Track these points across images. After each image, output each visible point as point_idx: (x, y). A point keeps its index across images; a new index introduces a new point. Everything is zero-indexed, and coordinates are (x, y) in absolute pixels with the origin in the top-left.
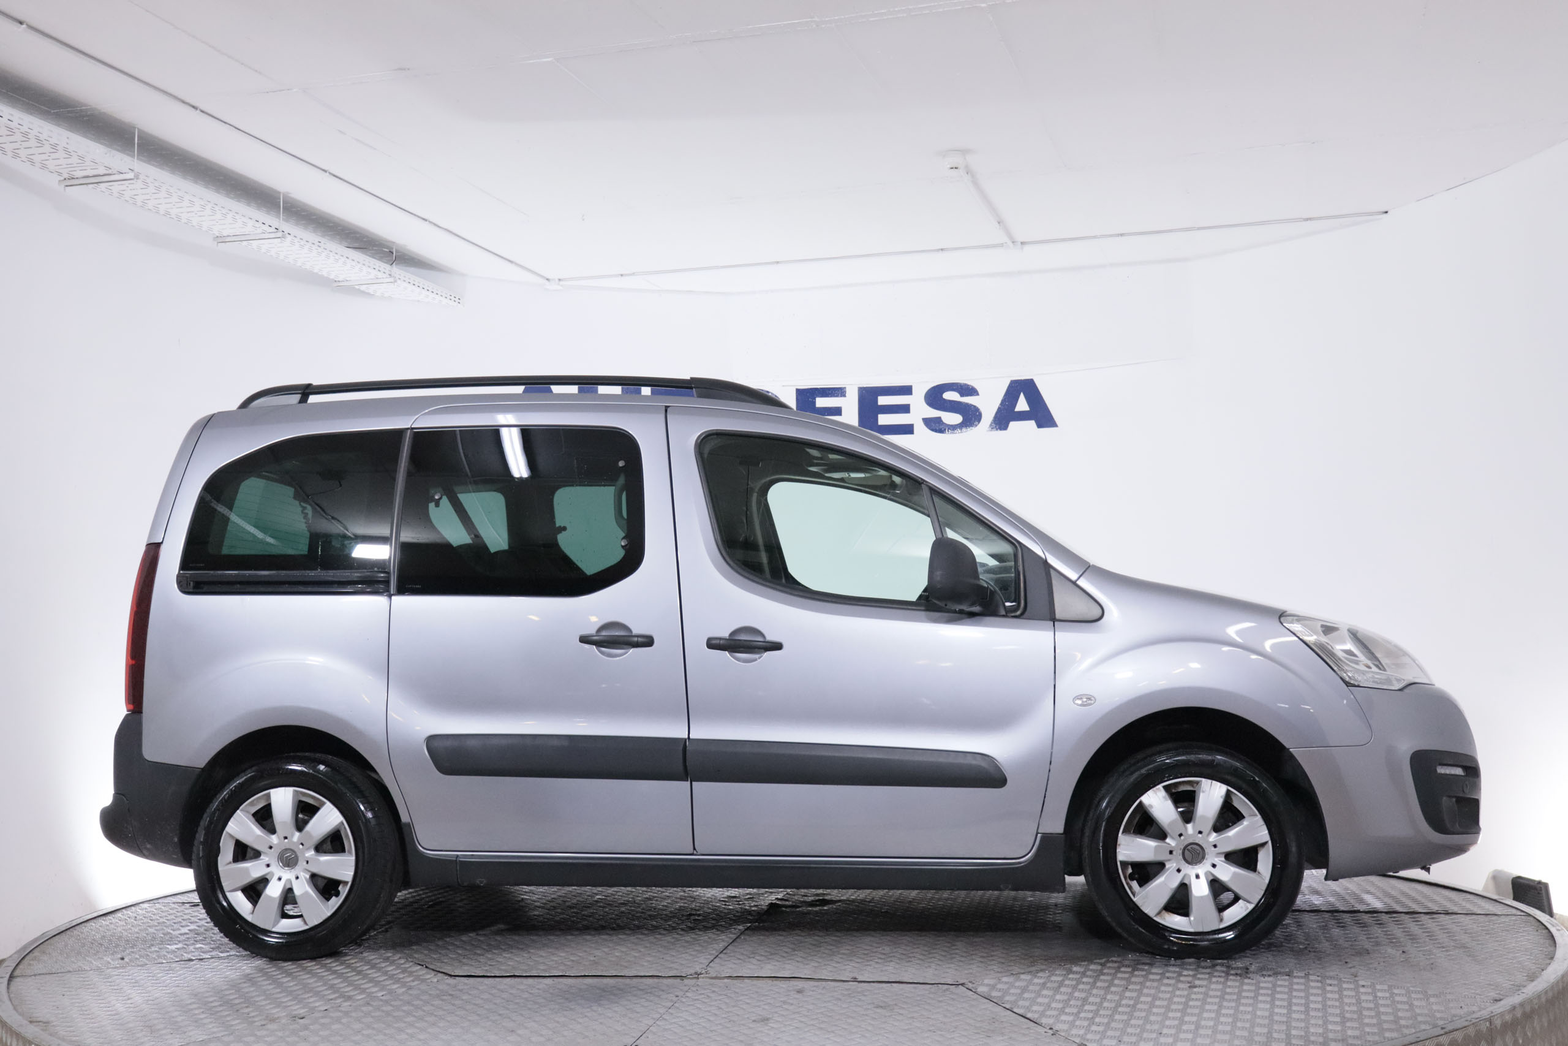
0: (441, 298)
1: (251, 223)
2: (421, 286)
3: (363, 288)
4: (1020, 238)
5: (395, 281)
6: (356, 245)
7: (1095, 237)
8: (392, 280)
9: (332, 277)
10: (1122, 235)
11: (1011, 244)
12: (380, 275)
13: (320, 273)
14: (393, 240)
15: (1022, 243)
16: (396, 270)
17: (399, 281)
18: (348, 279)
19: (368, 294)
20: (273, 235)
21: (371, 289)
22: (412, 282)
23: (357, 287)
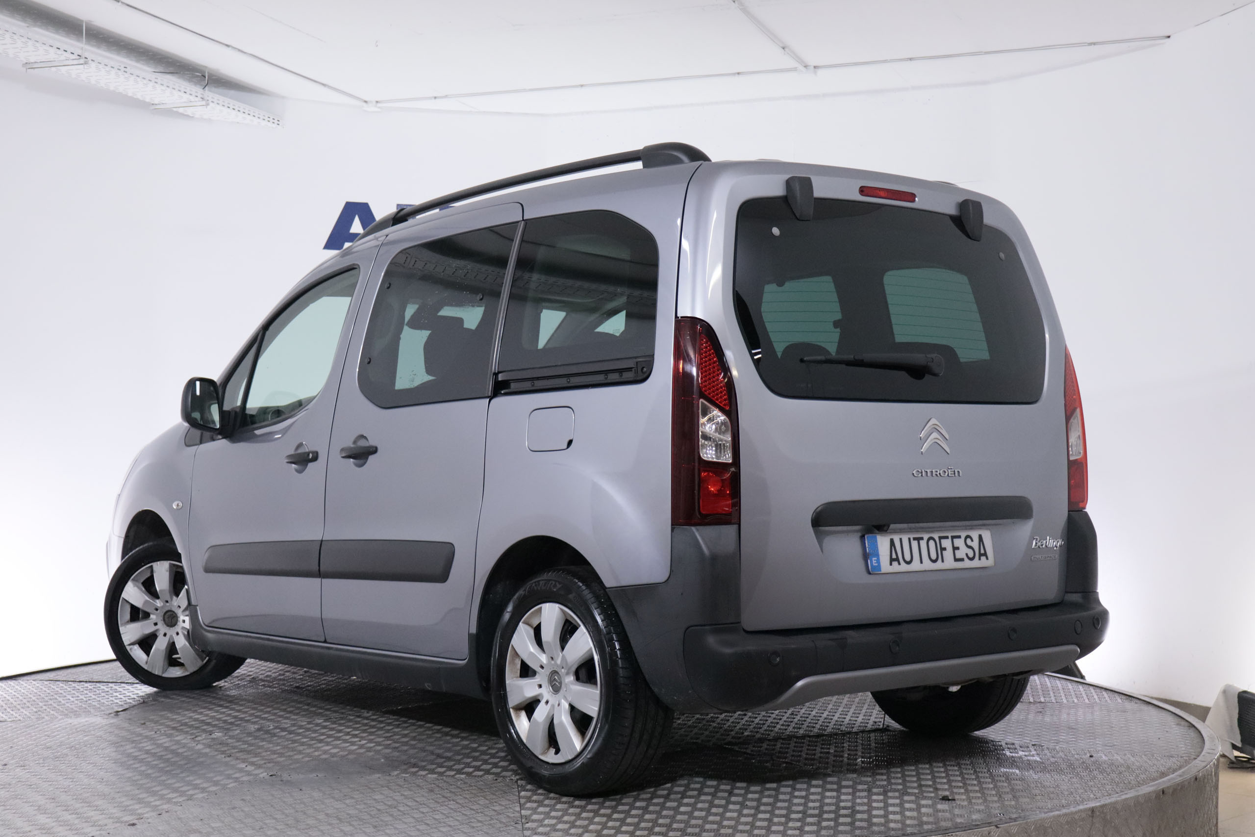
0: (259, 120)
1: (52, 51)
2: (237, 109)
3: (181, 110)
4: (812, 62)
5: (208, 105)
6: (171, 69)
7: (885, 61)
8: (204, 103)
9: (147, 100)
10: (911, 59)
11: (801, 68)
12: (192, 98)
13: (135, 97)
14: (206, 65)
15: (815, 67)
16: (209, 94)
17: (211, 104)
18: (163, 102)
19: (188, 116)
20: (75, 62)
21: (189, 111)
22: (226, 105)
23: (175, 109)
